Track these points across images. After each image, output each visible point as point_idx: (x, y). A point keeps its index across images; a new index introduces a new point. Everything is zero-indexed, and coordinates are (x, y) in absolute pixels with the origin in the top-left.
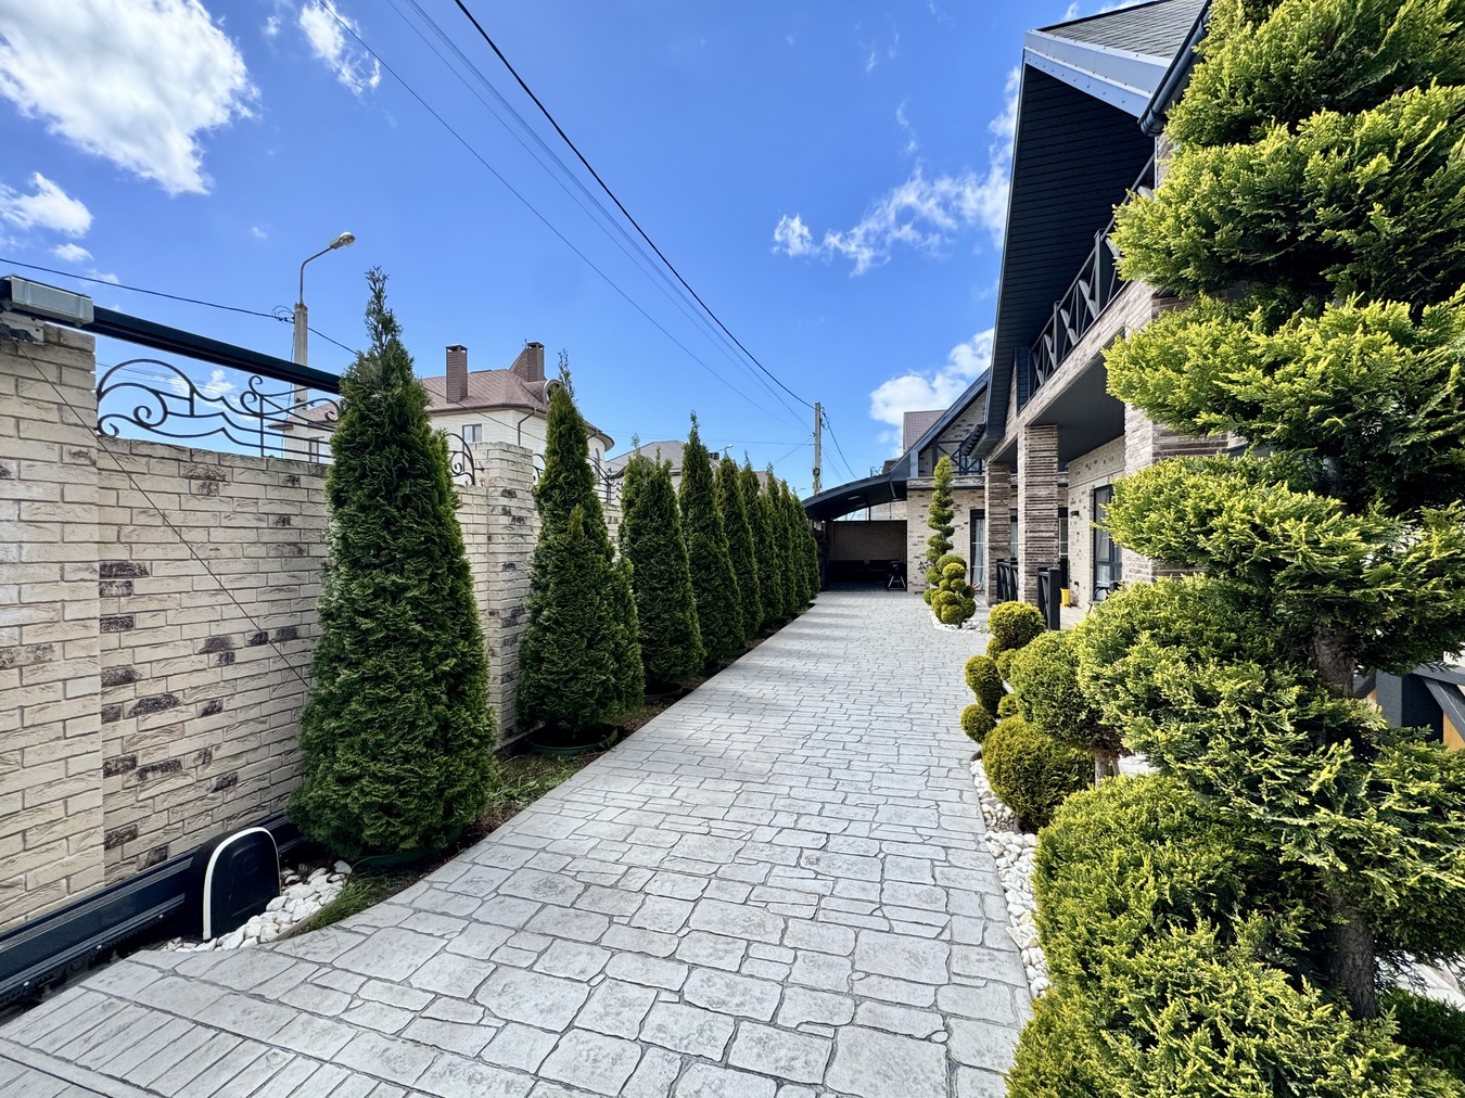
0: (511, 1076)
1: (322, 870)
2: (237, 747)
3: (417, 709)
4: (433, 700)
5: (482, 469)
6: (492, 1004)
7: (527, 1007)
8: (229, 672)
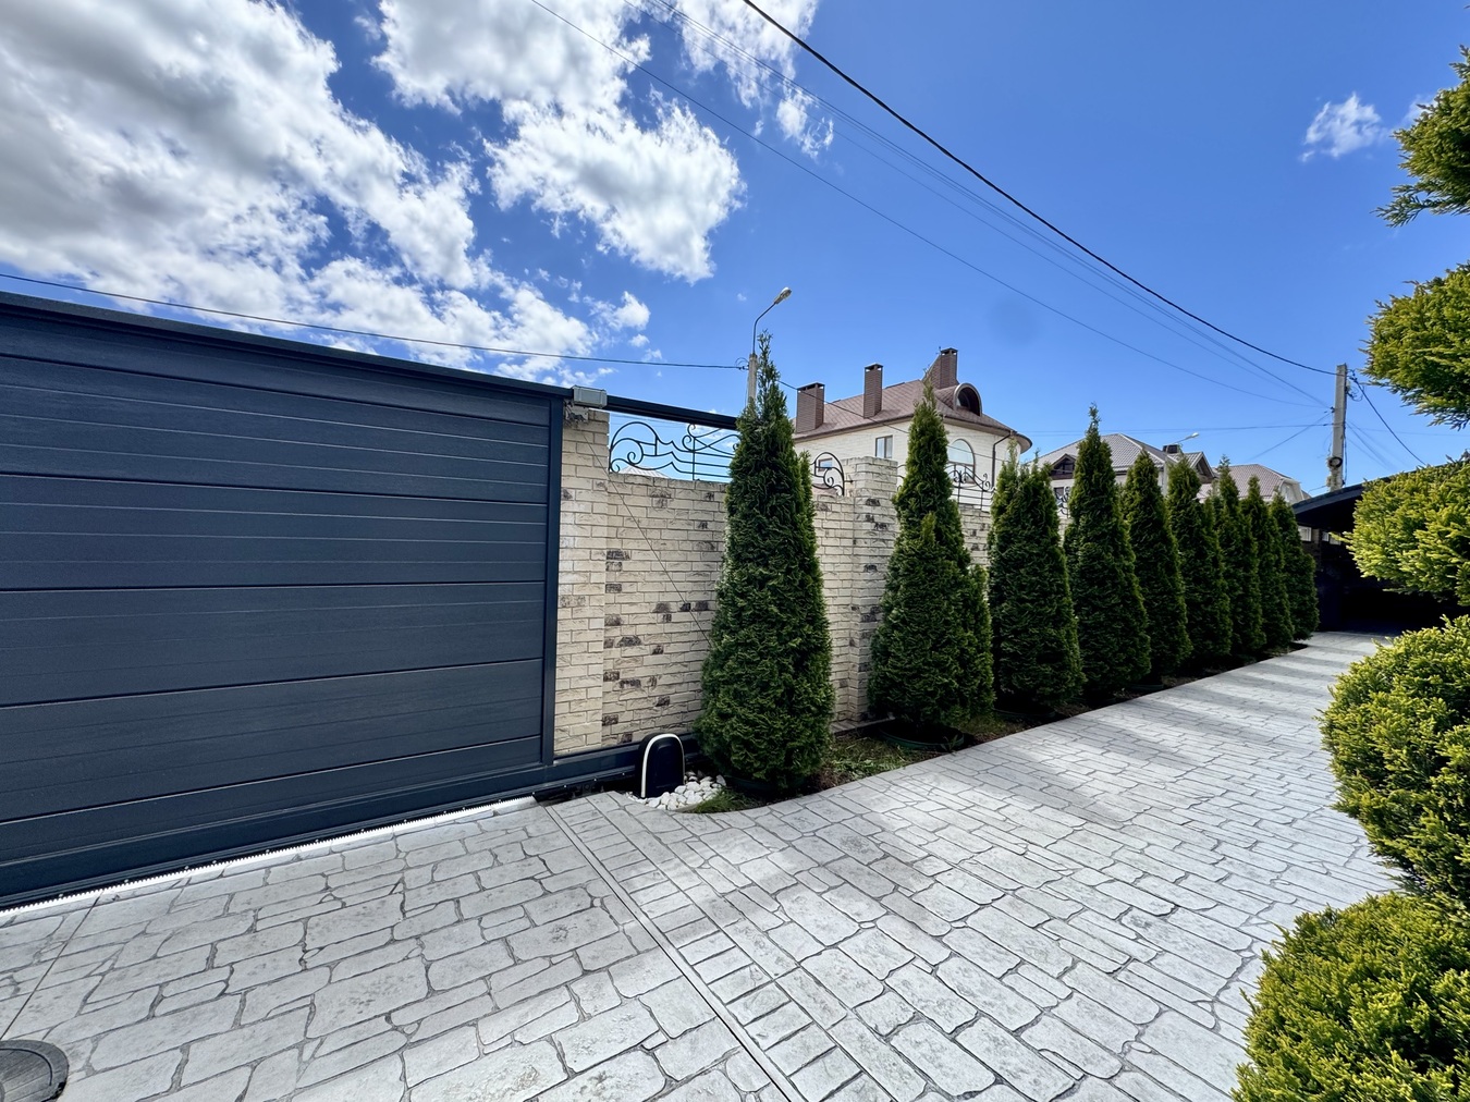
0: (783, 955)
1: (709, 778)
2: (671, 680)
3: (771, 673)
4: (783, 669)
5: (851, 481)
6: (786, 904)
7: (809, 918)
8: (668, 628)
